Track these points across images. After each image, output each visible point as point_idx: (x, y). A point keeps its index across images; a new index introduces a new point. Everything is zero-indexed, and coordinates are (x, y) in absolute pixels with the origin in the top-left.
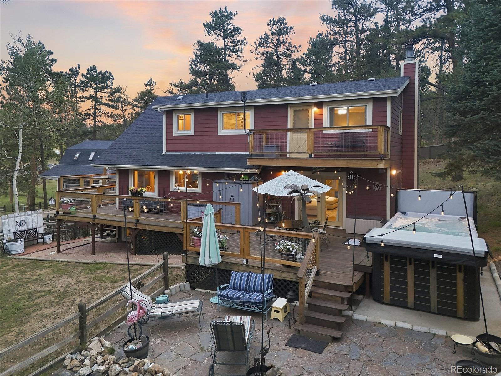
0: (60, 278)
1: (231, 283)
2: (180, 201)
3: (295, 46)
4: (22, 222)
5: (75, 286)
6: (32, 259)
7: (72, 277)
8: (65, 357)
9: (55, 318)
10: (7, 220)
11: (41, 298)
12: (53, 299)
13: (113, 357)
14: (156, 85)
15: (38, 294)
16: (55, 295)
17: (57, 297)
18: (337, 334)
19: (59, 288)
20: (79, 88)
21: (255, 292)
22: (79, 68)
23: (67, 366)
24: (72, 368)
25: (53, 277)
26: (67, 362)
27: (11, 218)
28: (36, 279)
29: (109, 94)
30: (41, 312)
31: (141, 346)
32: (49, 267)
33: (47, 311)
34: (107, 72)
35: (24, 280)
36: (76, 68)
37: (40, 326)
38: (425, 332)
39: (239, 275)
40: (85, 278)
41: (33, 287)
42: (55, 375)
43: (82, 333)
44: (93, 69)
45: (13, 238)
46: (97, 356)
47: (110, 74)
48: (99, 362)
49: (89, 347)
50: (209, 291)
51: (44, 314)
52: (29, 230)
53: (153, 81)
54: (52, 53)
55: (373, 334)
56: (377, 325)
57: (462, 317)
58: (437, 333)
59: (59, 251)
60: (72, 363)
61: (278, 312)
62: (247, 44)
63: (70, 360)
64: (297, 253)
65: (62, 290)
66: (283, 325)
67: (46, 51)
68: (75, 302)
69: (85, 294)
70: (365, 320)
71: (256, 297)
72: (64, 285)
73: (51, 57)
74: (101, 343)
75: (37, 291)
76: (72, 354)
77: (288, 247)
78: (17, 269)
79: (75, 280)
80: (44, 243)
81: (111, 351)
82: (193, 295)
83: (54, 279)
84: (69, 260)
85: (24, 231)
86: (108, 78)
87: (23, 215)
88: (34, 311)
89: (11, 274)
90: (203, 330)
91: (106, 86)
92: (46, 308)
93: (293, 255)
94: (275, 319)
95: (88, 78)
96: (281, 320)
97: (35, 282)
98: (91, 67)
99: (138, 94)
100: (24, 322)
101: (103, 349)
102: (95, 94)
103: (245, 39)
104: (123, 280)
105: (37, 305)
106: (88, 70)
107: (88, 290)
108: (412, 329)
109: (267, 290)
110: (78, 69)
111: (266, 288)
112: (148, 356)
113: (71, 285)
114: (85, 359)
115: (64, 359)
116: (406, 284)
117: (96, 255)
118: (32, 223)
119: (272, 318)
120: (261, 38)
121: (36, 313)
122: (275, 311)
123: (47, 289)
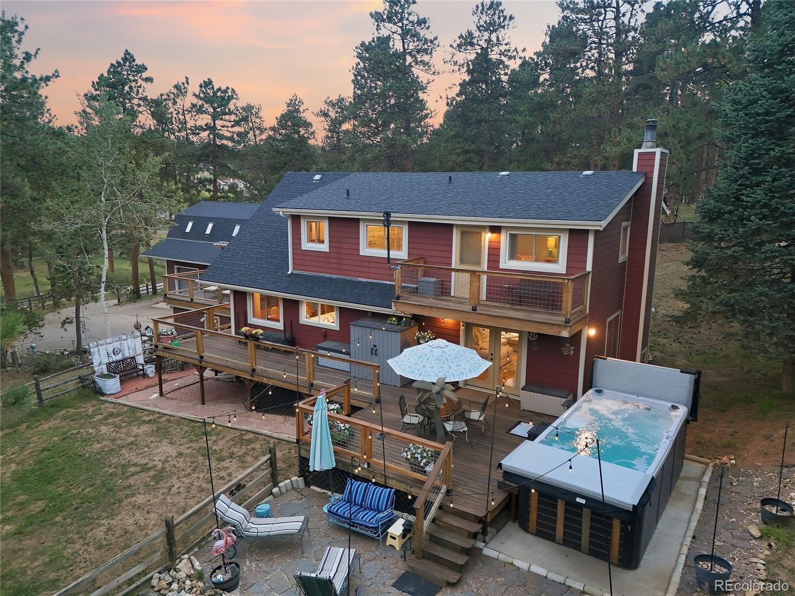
0: (159, 444)
1: (346, 494)
2: (304, 353)
3: (516, 49)
4: (116, 349)
5: (174, 462)
6: (130, 406)
7: (172, 444)
8: (152, 576)
9: (148, 513)
10: (96, 349)
11: (136, 477)
12: (148, 479)
13: (201, 584)
14: (303, 104)
15: (133, 469)
16: (152, 473)
17: (153, 478)
18: (453, 577)
19: (156, 463)
20: (190, 115)
21: (372, 510)
22: (188, 83)
23: (155, 587)
24: (160, 590)
25: (152, 442)
26: (154, 582)
27: (102, 345)
28: (132, 443)
29: (233, 123)
30: (134, 499)
31: (230, 576)
32: (149, 422)
33: (140, 499)
34: (228, 88)
35: (119, 442)
36: (183, 84)
37: (131, 522)
38: (560, 583)
39: (356, 485)
40: (188, 448)
41: (127, 455)
42: (142, 595)
43: (171, 549)
44: (208, 84)
45: (106, 372)
46: (185, 579)
47: (233, 91)
48: (187, 588)
49: (177, 567)
50: (326, 491)
51: (136, 503)
52: (126, 359)
53: (298, 98)
54: (146, 69)
55: (498, 579)
56: (507, 565)
57: (616, 563)
58: (573, 586)
59: (161, 394)
60: (160, 584)
61: (395, 539)
62: (438, 46)
63: (157, 580)
64: (426, 464)
65: (160, 465)
66: (398, 556)
67: (137, 65)
68: (173, 489)
69: (185, 476)
70: (496, 557)
71: (370, 520)
72: (163, 458)
73: (145, 75)
74: (191, 562)
75: (131, 463)
76: (159, 573)
77: (416, 455)
78: (111, 420)
79: (176, 451)
80: (145, 375)
81: (200, 576)
82: (305, 497)
83: (152, 445)
84: (172, 413)
85: (119, 361)
86: (230, 98)
87: (116, 341)
88: (127, 496)
89: (104, 429)
90: (305, 555)
91: (227, 111)
92: (140, 494)
93: (422, 467)
94: (390, 545)
95: (201, 99)
96: (398, 548)
97: (131, 447)
98: (204, 82)
99: (277, 119)
100: (114, 513)
101: (192, 572)
102: (212, 124)
103: (436, 38)
104: (231, 457)
105: (129, 487)
106: (201, 86)
107: (189, 470)
108: (546, 577)
109: (386, 510)
110: (186, 85)
111: (384, 508)
112: (239, 587)
113: (170, 459)
114: (173, 581)
115: (151, 578)
116: (555, 514)
117: (205, 406)
118: (129, 349)
119: (388, 543)
120: (461, 37)
121: (129, 500)
122: (391, 537)
123: (143, 461)
